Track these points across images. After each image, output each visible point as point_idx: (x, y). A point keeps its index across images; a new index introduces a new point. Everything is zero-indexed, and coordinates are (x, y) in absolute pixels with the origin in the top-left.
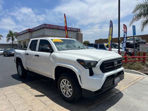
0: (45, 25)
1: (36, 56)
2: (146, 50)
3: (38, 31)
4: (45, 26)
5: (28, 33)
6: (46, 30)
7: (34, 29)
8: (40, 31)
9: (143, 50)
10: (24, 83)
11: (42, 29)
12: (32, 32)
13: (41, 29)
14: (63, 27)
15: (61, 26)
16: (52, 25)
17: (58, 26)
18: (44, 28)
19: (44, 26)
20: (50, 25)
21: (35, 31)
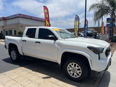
0: (20, 14)
1: (36, 42)
2: (105, 38)
3: (12, 19)
4: (20, 16)
5: (3, 21)
6: (20, 19)
7: (8, 18)
8: (14, 19)
9: (103, 38)
10: (22, 66)
11: (17, 18)
12: (6, 20)
13: (15, 18)
14: (35, 17)
15: (34, 17)
16: (26, 15)
17: (31, 16)
18: (18, 17)
19: (18, 16)
20: (24, 15)
21: (10, 19)
